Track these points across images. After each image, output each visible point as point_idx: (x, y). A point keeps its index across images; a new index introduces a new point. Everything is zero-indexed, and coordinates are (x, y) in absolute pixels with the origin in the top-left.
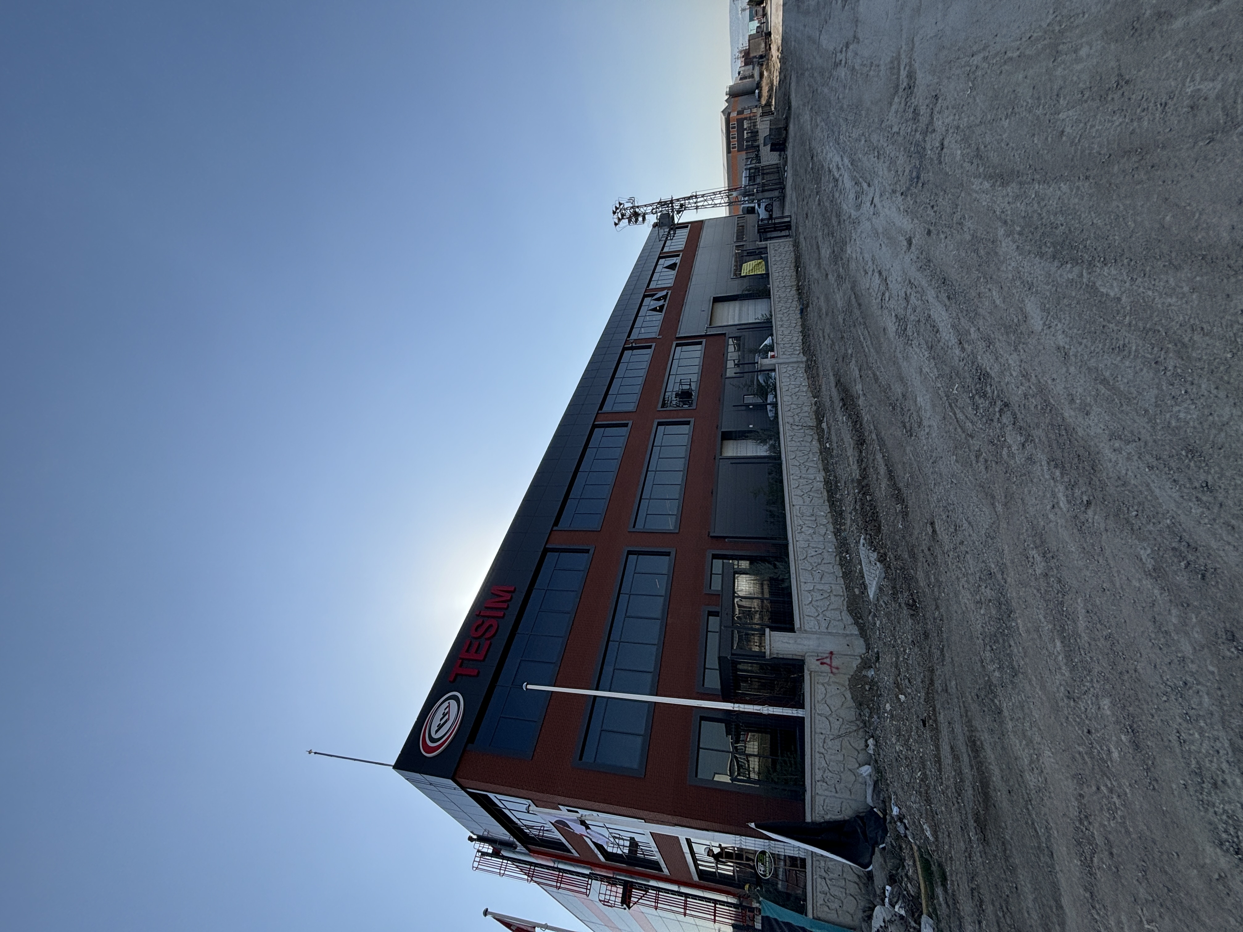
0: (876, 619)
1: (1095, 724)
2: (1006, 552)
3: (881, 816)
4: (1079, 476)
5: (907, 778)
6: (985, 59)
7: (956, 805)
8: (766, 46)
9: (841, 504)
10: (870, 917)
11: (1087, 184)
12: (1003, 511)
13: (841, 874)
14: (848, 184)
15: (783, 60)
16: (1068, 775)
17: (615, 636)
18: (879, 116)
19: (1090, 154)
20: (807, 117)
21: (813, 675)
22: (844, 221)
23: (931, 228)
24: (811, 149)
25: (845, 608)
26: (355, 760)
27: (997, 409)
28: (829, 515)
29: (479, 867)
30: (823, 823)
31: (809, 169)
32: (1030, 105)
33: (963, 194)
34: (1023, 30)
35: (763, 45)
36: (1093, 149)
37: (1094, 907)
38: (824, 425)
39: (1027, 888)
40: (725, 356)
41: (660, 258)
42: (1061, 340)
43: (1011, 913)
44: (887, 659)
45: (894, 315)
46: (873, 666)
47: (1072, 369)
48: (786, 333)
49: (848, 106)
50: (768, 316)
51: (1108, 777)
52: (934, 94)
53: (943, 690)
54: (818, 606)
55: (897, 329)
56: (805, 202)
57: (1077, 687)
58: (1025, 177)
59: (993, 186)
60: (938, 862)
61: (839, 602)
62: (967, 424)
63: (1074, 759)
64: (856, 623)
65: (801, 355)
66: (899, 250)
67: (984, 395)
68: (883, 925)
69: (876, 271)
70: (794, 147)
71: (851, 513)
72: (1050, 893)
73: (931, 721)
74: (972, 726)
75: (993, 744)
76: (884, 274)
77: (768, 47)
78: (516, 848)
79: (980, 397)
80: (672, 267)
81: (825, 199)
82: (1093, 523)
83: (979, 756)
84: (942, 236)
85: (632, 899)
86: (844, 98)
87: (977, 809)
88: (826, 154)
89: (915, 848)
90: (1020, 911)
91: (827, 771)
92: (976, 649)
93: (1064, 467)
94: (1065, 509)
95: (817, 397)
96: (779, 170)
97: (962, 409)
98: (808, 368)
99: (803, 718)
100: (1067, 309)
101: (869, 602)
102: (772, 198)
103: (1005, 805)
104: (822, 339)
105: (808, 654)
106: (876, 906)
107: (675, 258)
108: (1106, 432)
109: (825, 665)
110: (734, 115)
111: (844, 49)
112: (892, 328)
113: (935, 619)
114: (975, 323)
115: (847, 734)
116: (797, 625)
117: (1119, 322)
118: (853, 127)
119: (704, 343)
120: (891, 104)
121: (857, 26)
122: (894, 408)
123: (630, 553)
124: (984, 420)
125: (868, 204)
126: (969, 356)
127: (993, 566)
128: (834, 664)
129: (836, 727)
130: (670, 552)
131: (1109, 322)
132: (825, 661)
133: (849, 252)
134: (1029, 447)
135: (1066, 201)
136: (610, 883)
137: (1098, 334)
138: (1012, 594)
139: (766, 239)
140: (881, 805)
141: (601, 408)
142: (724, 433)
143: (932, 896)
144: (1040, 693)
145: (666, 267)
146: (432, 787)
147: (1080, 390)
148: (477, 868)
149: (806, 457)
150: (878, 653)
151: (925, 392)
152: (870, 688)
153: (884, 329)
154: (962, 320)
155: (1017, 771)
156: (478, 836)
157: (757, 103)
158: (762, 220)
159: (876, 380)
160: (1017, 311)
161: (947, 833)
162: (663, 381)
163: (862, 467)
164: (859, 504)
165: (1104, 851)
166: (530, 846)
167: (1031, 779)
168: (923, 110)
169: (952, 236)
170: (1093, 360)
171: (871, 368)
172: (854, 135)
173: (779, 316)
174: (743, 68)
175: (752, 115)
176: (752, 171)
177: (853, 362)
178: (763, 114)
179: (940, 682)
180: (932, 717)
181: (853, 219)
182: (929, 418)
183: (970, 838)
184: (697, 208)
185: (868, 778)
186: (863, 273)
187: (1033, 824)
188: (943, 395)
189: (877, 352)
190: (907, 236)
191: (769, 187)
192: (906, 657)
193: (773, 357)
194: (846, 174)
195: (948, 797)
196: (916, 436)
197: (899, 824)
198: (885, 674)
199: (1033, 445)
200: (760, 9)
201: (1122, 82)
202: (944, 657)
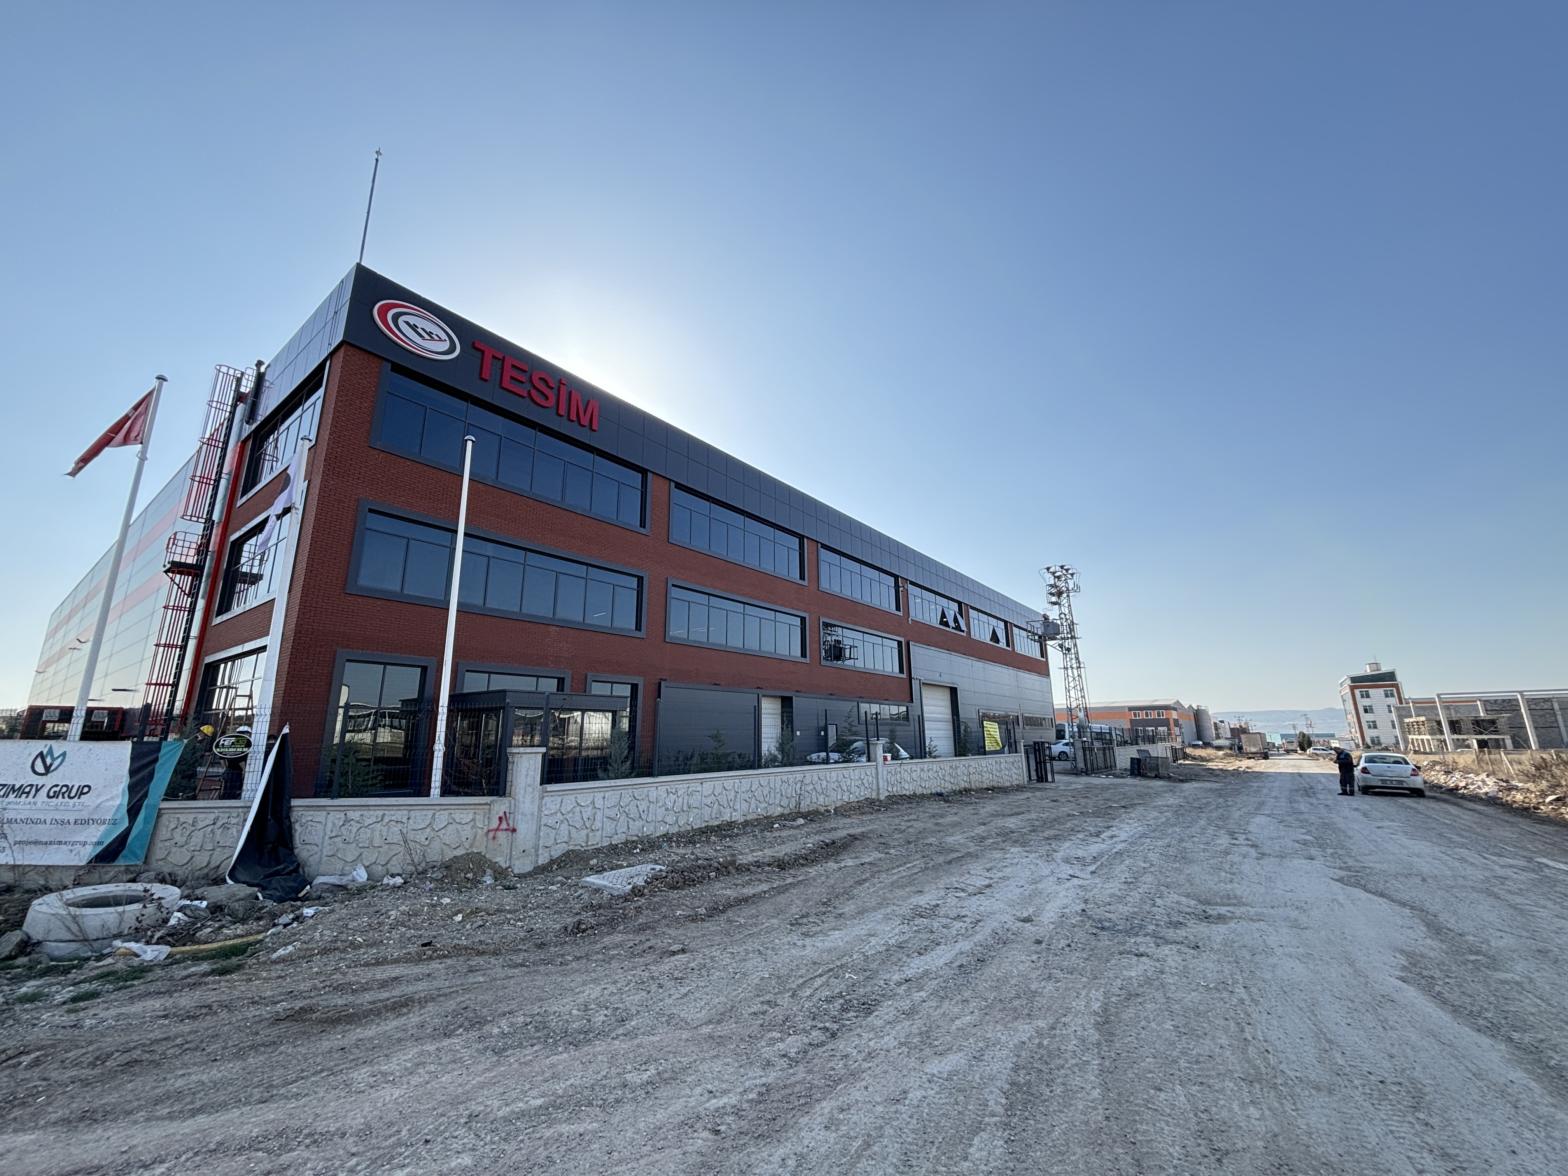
0: (559, 885)
1: (438, 1149)
2: (652, 1038)
3: (301, 895)
4: (750, 1121)
5: (352, 925)
6: (1242, 1001)
7: (322, 985)
8: (1252, 753)
9: (703, 842)
10: (163, 881)
11: (1100, 1118)
12: (702, 1034)
13: (220, 844)
14: (1094, 848)
15: (1236, 773)
16: (369, 1119)
17: (532, 558)
18: (1173, 882)
19: (1135, 1121)
20: (1171, 801)
21: (487, 807)
22: (1050, 844)
23: (1044, 945)
24: (1133, 805)
25: (570, 848)
26: (368, 213)
27: (827, 1025)
28: (689, 828)
29: (221, 374)
30: (290, 821)
31: (1110, 803)
32: (1189, 1052)
33: (1084, 979)
34: (1277, 1043)
35: (1253, 750)
36: (1141, 1124)
37: (196, 1154)
38: (801, 821)
39: (215, 1073)
40: (886, 702)
41: (1006, 622)
42: (915, 1095)
43: (180, 1054)
44: (508, 900)
45: (939, 902)
46: (498, 883)
47: (879, 1109)
48: (914, 775)
49: (1185, 848)
50: (934, 754)
51: (368, 1167)
52: (1199, 945)
53: (471, 966)
54: (574, 813)
55: (921, 907)
56: (1072, 799)
57: (483, 1125)
58: (1106, 1049)
59: (1096, 1013)
60: (243, 964)
61: (579, 841)
62: (807, 990)
63: (391, 1124)
64: (552, 862)
65: (887, 794)
66: (1017, 908)
67: (844, 1010)
68: (155, 897)
69: (991, 881)
70: (1136, 786)
71: (692, 853)
72: (211, 1101)
73: (430, 952)
74: (426, 1002)
75: (404, 1027)
76: (987, 891)
77: (1250, 755)
78: (247, 423)
79: (842, 1005)
80: (995, 638)
81: (1075, 822)
82: (692, 1138)
83: (387, 1011)
84: (1034, 957)
85: (178, 576)
86: (1193, 843)
87: (318, 1010)
88: (1128, 823)
89: (260, 937)
90: (185, 1065)
91: (359, 826)
92: (526, 1005)
93: (760, 1102)
94: (707, 1105)
95: (836, 813)
96: (1109, 768)
97: (826, 984)
98: (871, 802)
99: (429, 795)
100: (952, 1100)
101: (580, 877)
102: (1075, 760)
103: (326, 1045)
104: (906, 818)
105: (513, 801)
106: (179, 887)
107: (1005, 642)
108: (805, 1150)
109: (498, 822)
110: (1174, 715)
111: (1250, 843)
112: (922, 901)
113: (562, 955)
114: (932, 997)
115: (409, 851)
116: (550, 787)
117: (938, 1159)
118: (1161, 854)
119: (901, 676)
120: (1188, 896)
121: (1277, 857)
122: (824, 904)
123: (640, 579)
124: (814, 1010)
125: (1071, 872)
126: (891, 990)
127: (633, 1023)
128: (499, 834)
129: (418, 837)
130: (640, 630)
131: (938, 1148)
132: (504, 822)
133: (1012, 850)
134: (783, 1063)
135: (1079, 1095)
136: (200, 546)
137: (924, 1136)
138: (600, 1046)
139: (1026, 752)
140: (314, 895)
141: (824, 546)
142: (790, 699)
143: (196, 958)
144: (474, 1082)
145: (994, 631)
146: (331, 314)
147: (855, 1118)
148: (219, 371)
149: (762, 799)
150: (515, 888)
151: (845, 940)
152: (468, 879)
153: (921, 892)
154: (935, 982)
155: (371, 1057)
156: (264, 374)
157: (1186, 743)
158: (1050, 748)
159: (860, 883)
160: (948, 1044)
161: (283, 974)
162: (856, 624)
163: (751, 867)
164: (705, 863)
165: (272, 1164)
166: (250, 442)
167: (362, 1075)
168: (1182, 933)
169: (1035, 969)
170: (892, 1132)
171: (872, 876)
172: (1151, 854)
173: (935, 766)
174: (1227, 727)
175: (1174, 736)
176: (1108, 737)
177: (880, 855)
178: (1174, 750)
179: (482, 963)
180: (435, 954)
181: (1051, 855)
182: (814, 946)
183: (278, 1002)
184: (1066, 668)
185: (350, 878)
186: (988, 866)
187: (302, 1078)
188: (844, 961)
189: (893, 883)
190: (1033, 917)
191: (1088, 757)
192: (512, 922)
193: (885, 759)
194: (1104, 846)
195: (331, 975)
196: (791, 930)
197: (291, 916)
198: (488, 896)
199: (786, 1066)
200: (1295, 746)
201: (1220, 1156)
202: (514, 967)
